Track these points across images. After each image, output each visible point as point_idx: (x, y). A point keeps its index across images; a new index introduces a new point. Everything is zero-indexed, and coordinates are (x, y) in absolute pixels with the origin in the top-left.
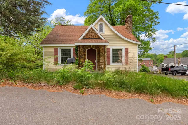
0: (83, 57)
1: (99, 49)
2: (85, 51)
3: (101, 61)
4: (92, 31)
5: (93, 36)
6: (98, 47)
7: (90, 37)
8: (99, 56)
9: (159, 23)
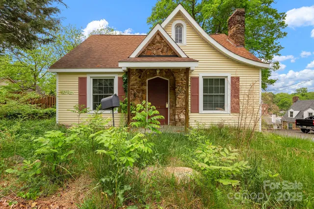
0: (138, 97)
1: (175, 78)
2: (143, 84)
3: (177, 106)
4: (158, 39)
5: (160, 50)
6: (173, 75)
7: (155, 52)
8: (175, 95)
9: (285, 34)
